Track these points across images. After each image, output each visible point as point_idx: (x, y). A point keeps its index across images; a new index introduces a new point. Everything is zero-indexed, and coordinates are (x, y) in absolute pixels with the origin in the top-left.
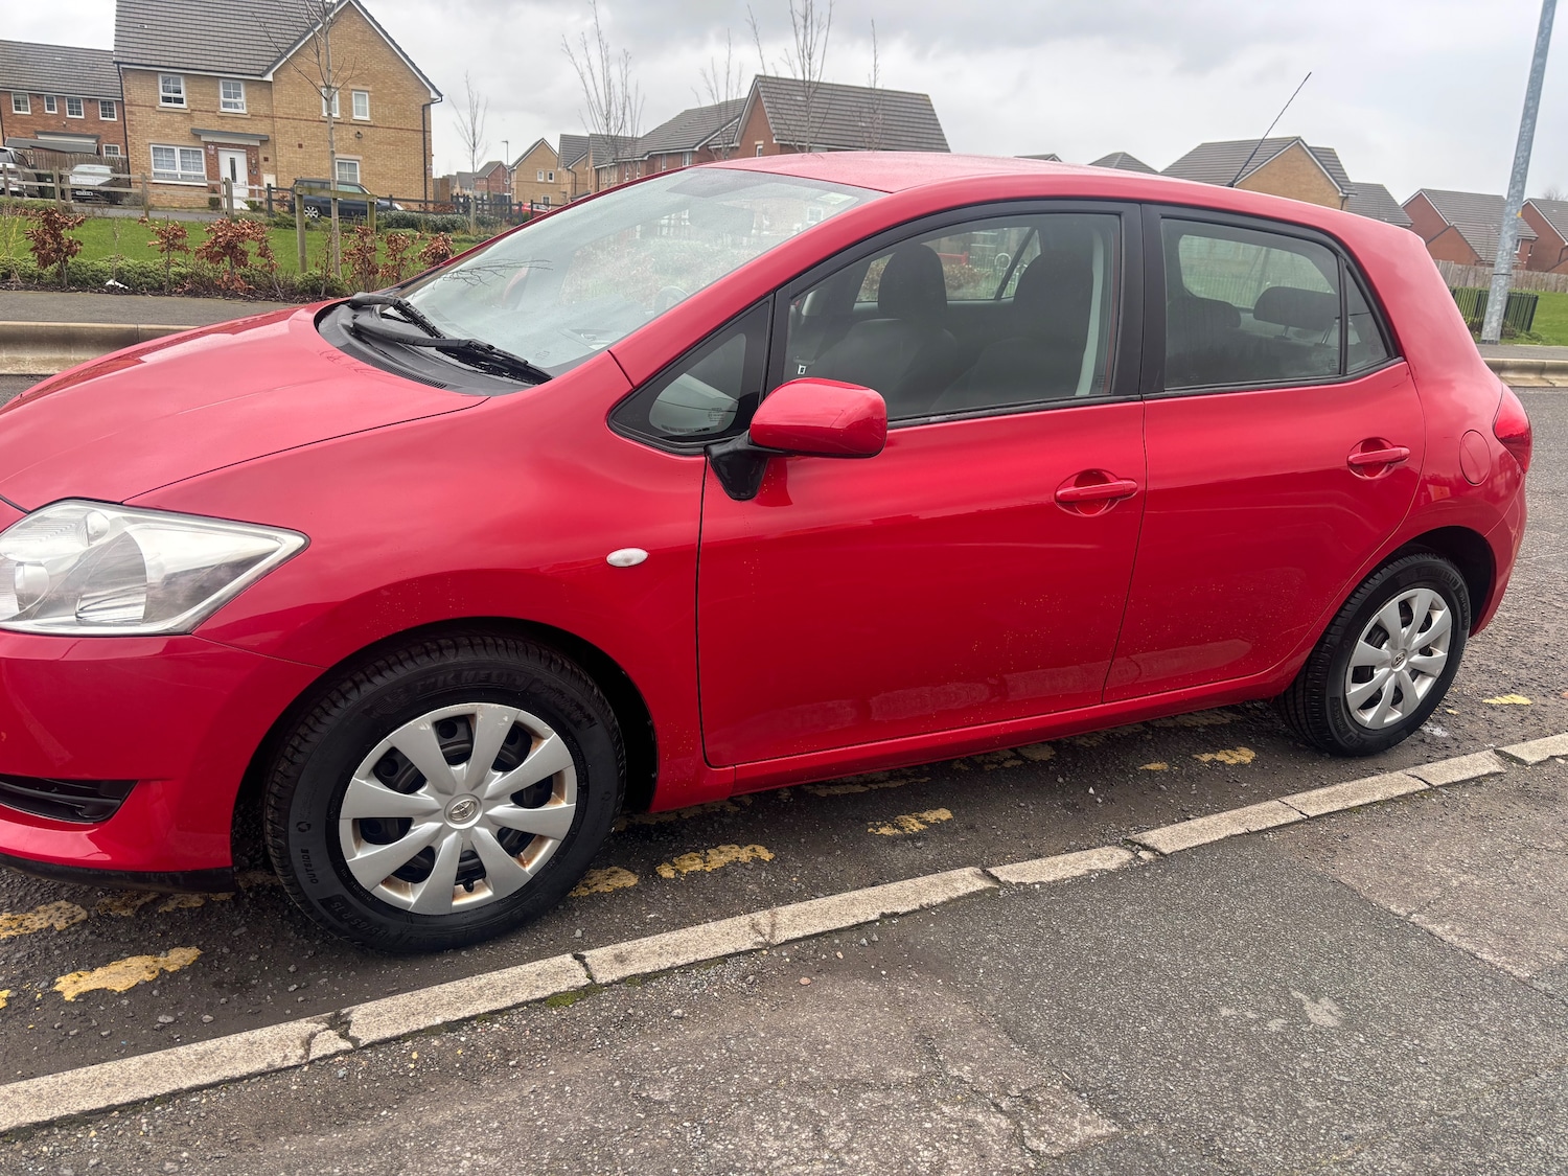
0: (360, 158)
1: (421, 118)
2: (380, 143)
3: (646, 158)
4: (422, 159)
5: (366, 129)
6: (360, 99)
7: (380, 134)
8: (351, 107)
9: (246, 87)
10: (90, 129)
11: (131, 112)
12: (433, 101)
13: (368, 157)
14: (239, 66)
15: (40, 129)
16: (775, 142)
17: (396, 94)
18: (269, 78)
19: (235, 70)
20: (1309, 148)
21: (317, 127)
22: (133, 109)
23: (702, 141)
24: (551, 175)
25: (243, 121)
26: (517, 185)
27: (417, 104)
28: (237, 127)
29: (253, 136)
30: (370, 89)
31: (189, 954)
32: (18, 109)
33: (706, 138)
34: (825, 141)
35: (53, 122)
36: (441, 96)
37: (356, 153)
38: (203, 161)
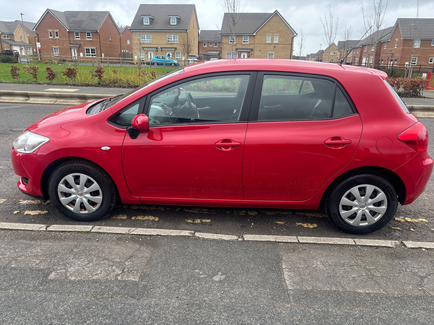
0: (274, 52)
1: (291, 41)
2: (280, 48)
3: (361, 46)
4: (290, 52)
5: (276, 45)
6: (276, 37)
7: (280, 46)
8: (274, 40)
9: (249, 37)
10: (219, 49)
11: (223, 45)
12: (295, 36)
13: (276, 52)
14: (248, 32)
15: (208, 50)
16: (402, 39)
17: (285, 35)
18: (255, 34)
19: (247, 33)
21: (265, 45)
22: (224, 44)
23: (379, 40)
24: (335, 53)
25: (248, 45)
26: (324, 57)
27: (290, 37)
28: (246, 47)
29: (249, 49)
30: (279, 34)
31: (45, 212)
32: (204, 46)
33: (381, 38)
34: (420, 37)
35: (211, 48)
36: (297, 34)
37: (274, 51)
38: (237, 56)
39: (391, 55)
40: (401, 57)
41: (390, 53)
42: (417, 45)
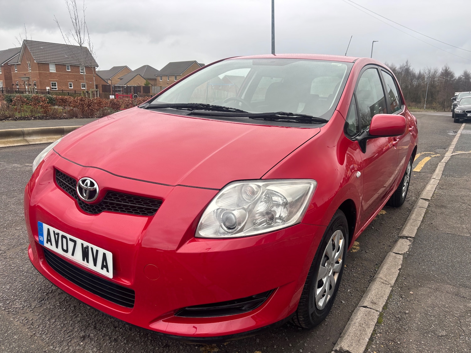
16: (35, 62)
20: (199, 64)
23: (4, 62)
33: (6, 61)
34: (54, 62)
39: (27, 79)
40: (40, 81)
41: (24, 76)
42: (52, 69)
